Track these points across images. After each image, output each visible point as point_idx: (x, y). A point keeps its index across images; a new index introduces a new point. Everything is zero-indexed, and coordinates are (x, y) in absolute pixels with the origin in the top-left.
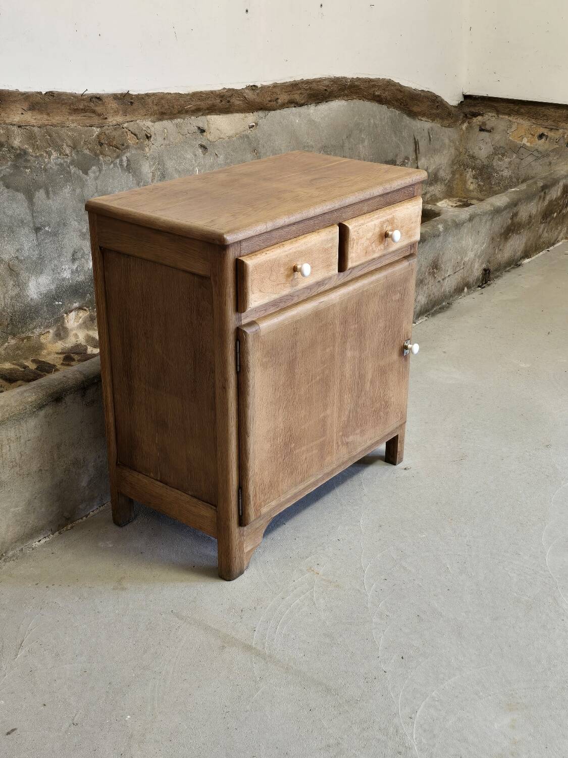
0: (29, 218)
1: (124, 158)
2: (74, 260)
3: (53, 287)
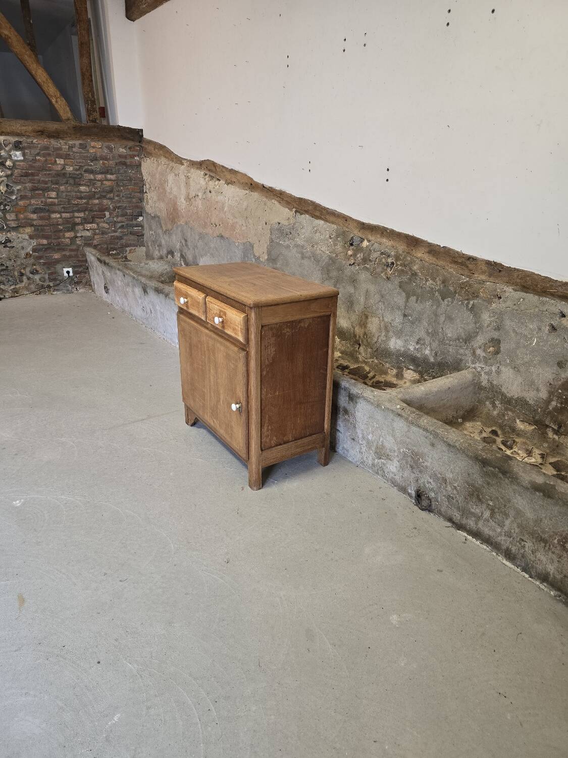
0: (403, 307)
1: (471, 302)
2: (417, 343)
3: (402, 349)
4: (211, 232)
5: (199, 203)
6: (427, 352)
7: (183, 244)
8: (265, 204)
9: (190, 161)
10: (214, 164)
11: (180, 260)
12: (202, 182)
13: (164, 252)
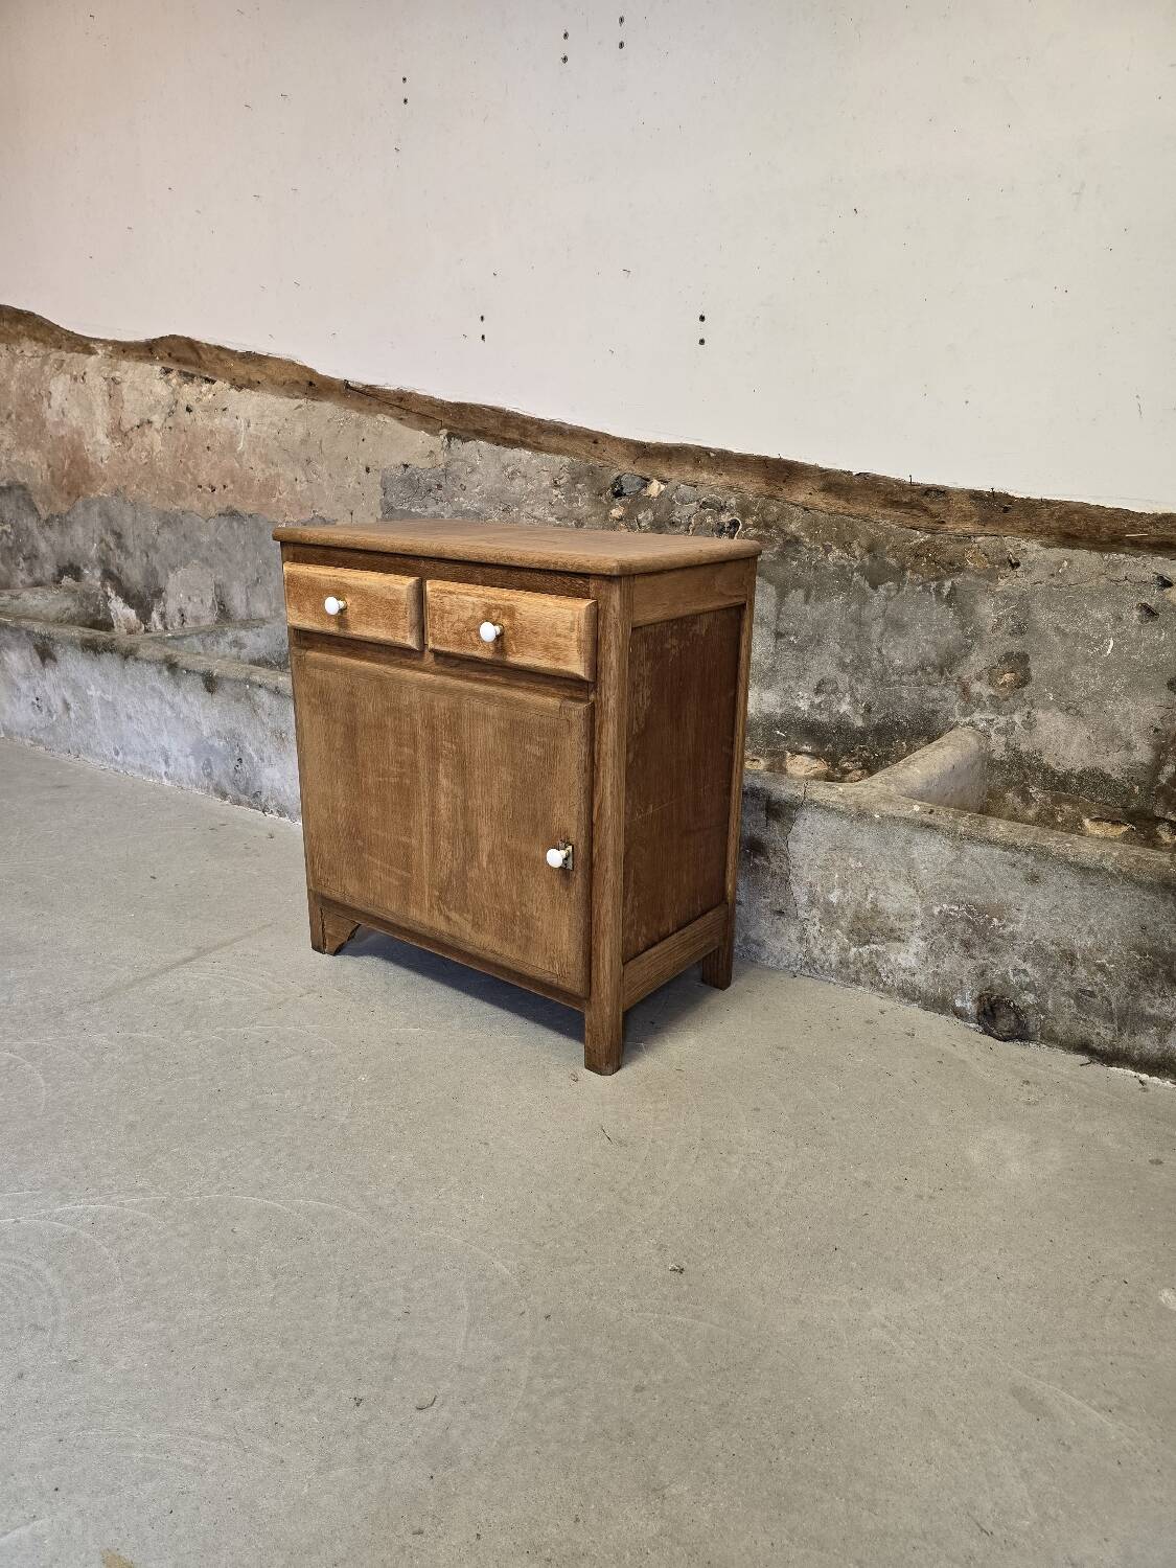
1: (948, 584)
4: (197, 506)
5: (155, 439)
6: (844, 708)
7: (107, 545)
8: (358, 426)
9: (115, 343)
10: (191, 344)
11: (103, 585)
12: (161, 389)
13: (50, 570)
